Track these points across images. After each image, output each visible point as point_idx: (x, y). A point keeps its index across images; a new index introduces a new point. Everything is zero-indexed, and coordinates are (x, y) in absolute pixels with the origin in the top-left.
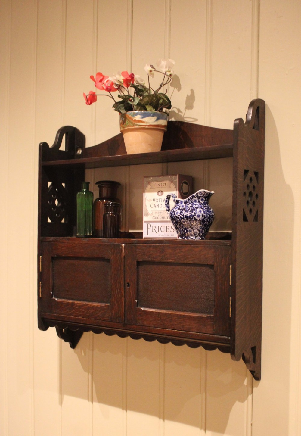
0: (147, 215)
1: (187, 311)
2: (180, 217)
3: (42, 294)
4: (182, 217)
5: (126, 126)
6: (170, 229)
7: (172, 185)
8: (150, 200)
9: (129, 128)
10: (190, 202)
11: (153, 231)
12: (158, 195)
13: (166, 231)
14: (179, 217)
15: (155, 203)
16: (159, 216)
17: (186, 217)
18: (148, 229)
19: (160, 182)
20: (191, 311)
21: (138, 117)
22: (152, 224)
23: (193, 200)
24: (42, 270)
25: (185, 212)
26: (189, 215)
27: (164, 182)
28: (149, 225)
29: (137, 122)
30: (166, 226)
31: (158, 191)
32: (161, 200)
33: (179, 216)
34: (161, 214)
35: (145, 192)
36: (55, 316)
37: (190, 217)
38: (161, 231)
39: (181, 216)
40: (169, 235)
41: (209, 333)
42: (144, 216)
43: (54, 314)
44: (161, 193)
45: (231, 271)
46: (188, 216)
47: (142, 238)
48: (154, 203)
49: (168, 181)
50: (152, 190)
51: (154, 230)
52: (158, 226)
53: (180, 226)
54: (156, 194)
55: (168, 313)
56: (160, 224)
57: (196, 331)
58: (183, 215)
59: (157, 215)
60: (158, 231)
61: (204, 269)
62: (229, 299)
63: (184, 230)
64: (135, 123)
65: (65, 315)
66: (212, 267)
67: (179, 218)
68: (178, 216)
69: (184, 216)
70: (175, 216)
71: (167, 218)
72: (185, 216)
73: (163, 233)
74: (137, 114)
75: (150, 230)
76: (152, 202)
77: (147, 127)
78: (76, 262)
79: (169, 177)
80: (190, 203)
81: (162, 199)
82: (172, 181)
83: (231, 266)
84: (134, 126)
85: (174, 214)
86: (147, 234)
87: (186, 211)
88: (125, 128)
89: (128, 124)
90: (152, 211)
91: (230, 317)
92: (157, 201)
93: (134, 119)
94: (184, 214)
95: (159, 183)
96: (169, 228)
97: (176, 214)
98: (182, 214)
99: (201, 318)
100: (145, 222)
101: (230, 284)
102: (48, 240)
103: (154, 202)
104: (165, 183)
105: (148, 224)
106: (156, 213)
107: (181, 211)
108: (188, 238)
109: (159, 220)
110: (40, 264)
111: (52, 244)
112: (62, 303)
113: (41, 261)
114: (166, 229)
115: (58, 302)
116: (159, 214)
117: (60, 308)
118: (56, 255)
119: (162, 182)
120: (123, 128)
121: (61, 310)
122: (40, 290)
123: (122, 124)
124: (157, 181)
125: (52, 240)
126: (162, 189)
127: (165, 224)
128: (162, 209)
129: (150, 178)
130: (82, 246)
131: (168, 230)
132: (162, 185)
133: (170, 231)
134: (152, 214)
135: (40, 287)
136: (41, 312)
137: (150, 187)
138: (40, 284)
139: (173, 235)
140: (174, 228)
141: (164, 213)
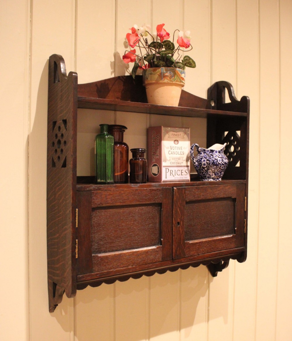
0: (165, 161)
2: (222, 164)
3: (78, 254)
4: (223, 163)
6: (184, 173)
7: (186, 136)
8: (168, 148)
9: (177, 82)
10: (222, 152)
11: (171, 175)
12: (175, 143)
13: (182, 175)
14: (221, 163)
15: (172, 150)
16: (176, 162)
18: (167, 173)
19: (177, 132)
22: (170, 169)
28: (167, 170)
30: (181, 170)
31: (174, 140)
32: (177, 148)
34: (177, 160)
35: (163, 140)
38: (178, 175)
39: (223, 162)
40: (184, 178)
42: (163, 161)
44: (177, 142)
45: (245, 201)
47: (160, 182)
48: (171, 151)
49: (183, 133)
50: (169, 139)
51: (171, 174)
52: (175, 171)
53: (218, 170)
54: (173, 142)
55: (208, 241)
56: (176, 169)
58: (224, 162)
59: (173, 161)
60: (175, 175)
63: (219, 173)
65: (111, 269)
68: (219, 162)
70: (218, 163)
71: (182, 163)
73: (179, 176)
75: (168, 174)
76: (170, 149)
78: (121, 210)
79: (184, 129)
82: (185, 133)
83: (246, 198)
84: (181, 82)
85: (217, 161)
86: (166, 178)
88: (173, 82)
89: (177, 79)
90: (169, 157)
91: (245, 232)
92: (174, 148)
93: (181, 76)
95: (175, 133)
96: (183, 171)
97: (218, 161)
99: (229, 238)
100: (164, 166)
101: (245, 210)
103: (171, 149)
104: (180, 134)
105: (166, 169)
106: (173, 159)
107: (222, 159)
109: (176, 165)
110: (77, 219)
111: (93, 193)
112: (107, 257)
113: (77, 214)
114: (182, 172)
115: (102, 258)
116: (176, 160)
117: (105, 264)
118: (99, 205)
119: (178, 133)
120: (171, 81)
121: (105, 266)
122: (77, 250)
123: (168, 77)
124: (174, 132)
125: (93, 189)
126: (177, 139)
127: (180, 168)
128: (178, 156)
129: (168, 128)
130: (132, 192)
131: (182, 174)
132: (178, 135)
133: (184, 175)
134: (170, 160)
135: (77, 246)
136: (77, 276)
137: (168, 136)
138: (77, 242)
139: (186, 178)
140: (187, 171)
141: (179, 159)
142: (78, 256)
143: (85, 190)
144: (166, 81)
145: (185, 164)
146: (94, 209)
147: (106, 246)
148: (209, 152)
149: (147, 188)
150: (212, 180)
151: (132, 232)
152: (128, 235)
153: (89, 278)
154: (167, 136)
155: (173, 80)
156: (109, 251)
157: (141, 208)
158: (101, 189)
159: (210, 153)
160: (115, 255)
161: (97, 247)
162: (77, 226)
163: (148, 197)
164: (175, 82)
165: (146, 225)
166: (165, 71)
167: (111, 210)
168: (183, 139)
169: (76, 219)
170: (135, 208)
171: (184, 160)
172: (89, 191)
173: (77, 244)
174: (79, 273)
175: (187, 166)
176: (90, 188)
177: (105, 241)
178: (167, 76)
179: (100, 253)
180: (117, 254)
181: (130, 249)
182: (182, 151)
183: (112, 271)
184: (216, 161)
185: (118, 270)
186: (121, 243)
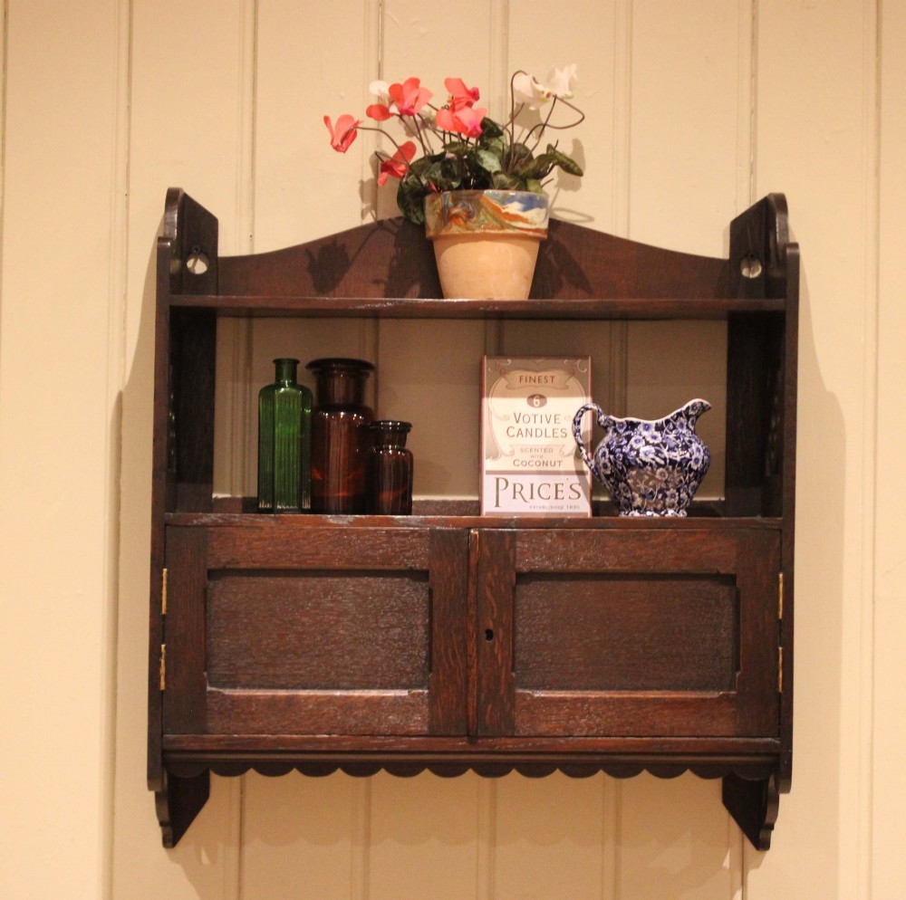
0: (495, 455)
1: (658, 689)
2: (657, 463)
3: (166, 680)
4: (662, 462)
5: (479, 227)
6: (566, 492)
7: (573, 382)
8: (506, 418)
9: (488, 231)
10: (671, 427)
11: (514, 498)
12: (531, 404)
13: (556, 498)
14: (654, 462)
15: (522, 425)
16: (535, 460)
17: (673, 462)
18: (500, 492)
19: (537, 372)
20: (669, 688)
21: (514, 208)
22: (511, 479)
23: (678, 423)
24: (167, 611)
25: (668, 451)
26: (678, 459)
27: (549, 374)
28: (502, 484)
29: (511, 220)
30: (557, 485)
31: (531, 394)
32: (538, 419)
33: (653, 459)
34: (540, 454)
35: (488, 396)
36: (219, 740)
37: (680, 464)
38: (541, 497)
39: (658, 459)
40: (565, 508)
41: (723, 733)
42: (487, 457)
43: (215, 736)
44: (538, 401)
45: (781, 586)
46: (676, 462)
47: (479, 514)
48: (517, 426)
49: (562, 372)
50: (510, 392)
51: (517, 495)
52: (532, 485)
53: (647, 483)
54: (523, 401)
55: (612, 698)
56: (537, 480)
57: (687, 733)
58: (665, 459)
59: (527, 457)
60: (532, 497)
61: (707, 586)
62: (778, 650)
63: (656, 493)
64: (507, 222)
65: (263, 732)
66: (729, 580)
67: (651, 465)
68: (645, 459)
69: (668, 461)
70: (641, 460)
71: (557, 464)
72: (671, 460)
73: (546, 503)
74: (511, 200)
75: (506, 495)
76: (512, 422)
77: (531, 233)
78: (300, 583)
79: (566, 361)
80: (671, 431)
81: (544, 417)
82: (573, 373)
83: (781, 575)
84: (502, 227)
85: (638, 455)
86: (497, 505)
87: (671, 449)
88: (473, 230)
89: (486, 222)
90: (511, 445)
91: (780, 690)
92: (526, 419)
93: (503, 211)
94: (667, 457)
95: (533, 375)
96: (566, 488)
97: (642, 455)
98: (663, 456)
99: (704, 700)
100: (489, 473)
101: (780, 617)
102: (195, 522)
103: (517, 422)
104: (553, 377)
105: (498, 480)
106: (522, 450)
107: (658, 448)
108: (663, 513)
109: (535, 468)
110: (164, 592)
111: (212, 532)
112: (249, 699)
113: (164, 582)
114: (557, 491)
115: (234, 700)
116: (534, 453)
117: (243, 716)
118: (229, 563)
119: (543, 374)
120: (468, 229)
121: (245, 720)
122: (163, 670)
123: (460, 219)
124: (528, 370)
125: (212, 522)
126: (541, 391)
127: (553, 480)
128: (543, 442)
129: (503, 360)
130: (329, 537)
131: (560, 495)
132: (543, 380)
133: (566, 498)
134: (512, 453)
135: (163, 661)
136: (162, 734)
137: (506, 383)
138: (163, 650)
139: (575, 507)
140: (579, 489)
141: (547, 450)
142: (166, 685)
143: (189, 524)
144: (455, 229)
145: (570, 464)
146: (213, 574)
147: (251, 671)
148: (625, 428)
149: (379, 526)
150: (636, 514)
151: (334, 642)
152: (320, 651)
153: (195, 746)
154: (502, 383)
155: (474, 226)
156: (261, 687)
157: (365, 580)
158: (233, 523)
159: (627, 430)
160: (273, 697)
161: (227, 673)
162: (164, 612)
163: (381, 551)
164: (482, 231)
165: (382, 629)
166: (451, 204)
167: (267, 579)
168: (564, 391)
169: (161, 595)
170: (343, 579)
171: (569, 455)
172: (197, 526)
173: (163, 656)
174: (169, 729)
175: (580, 473)
176: (200, 520)
177: (250, 660)
178: (457, 216)
179: (234, 687)
180: (281, 697)
181: (326, 688)
182: (560, 427)
183: (265, 738)
184: (634, 453)
185: (284, 739)
186: (299, 669)
